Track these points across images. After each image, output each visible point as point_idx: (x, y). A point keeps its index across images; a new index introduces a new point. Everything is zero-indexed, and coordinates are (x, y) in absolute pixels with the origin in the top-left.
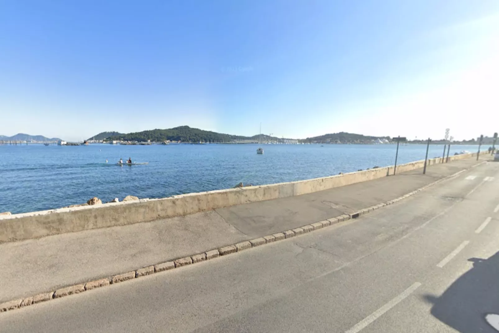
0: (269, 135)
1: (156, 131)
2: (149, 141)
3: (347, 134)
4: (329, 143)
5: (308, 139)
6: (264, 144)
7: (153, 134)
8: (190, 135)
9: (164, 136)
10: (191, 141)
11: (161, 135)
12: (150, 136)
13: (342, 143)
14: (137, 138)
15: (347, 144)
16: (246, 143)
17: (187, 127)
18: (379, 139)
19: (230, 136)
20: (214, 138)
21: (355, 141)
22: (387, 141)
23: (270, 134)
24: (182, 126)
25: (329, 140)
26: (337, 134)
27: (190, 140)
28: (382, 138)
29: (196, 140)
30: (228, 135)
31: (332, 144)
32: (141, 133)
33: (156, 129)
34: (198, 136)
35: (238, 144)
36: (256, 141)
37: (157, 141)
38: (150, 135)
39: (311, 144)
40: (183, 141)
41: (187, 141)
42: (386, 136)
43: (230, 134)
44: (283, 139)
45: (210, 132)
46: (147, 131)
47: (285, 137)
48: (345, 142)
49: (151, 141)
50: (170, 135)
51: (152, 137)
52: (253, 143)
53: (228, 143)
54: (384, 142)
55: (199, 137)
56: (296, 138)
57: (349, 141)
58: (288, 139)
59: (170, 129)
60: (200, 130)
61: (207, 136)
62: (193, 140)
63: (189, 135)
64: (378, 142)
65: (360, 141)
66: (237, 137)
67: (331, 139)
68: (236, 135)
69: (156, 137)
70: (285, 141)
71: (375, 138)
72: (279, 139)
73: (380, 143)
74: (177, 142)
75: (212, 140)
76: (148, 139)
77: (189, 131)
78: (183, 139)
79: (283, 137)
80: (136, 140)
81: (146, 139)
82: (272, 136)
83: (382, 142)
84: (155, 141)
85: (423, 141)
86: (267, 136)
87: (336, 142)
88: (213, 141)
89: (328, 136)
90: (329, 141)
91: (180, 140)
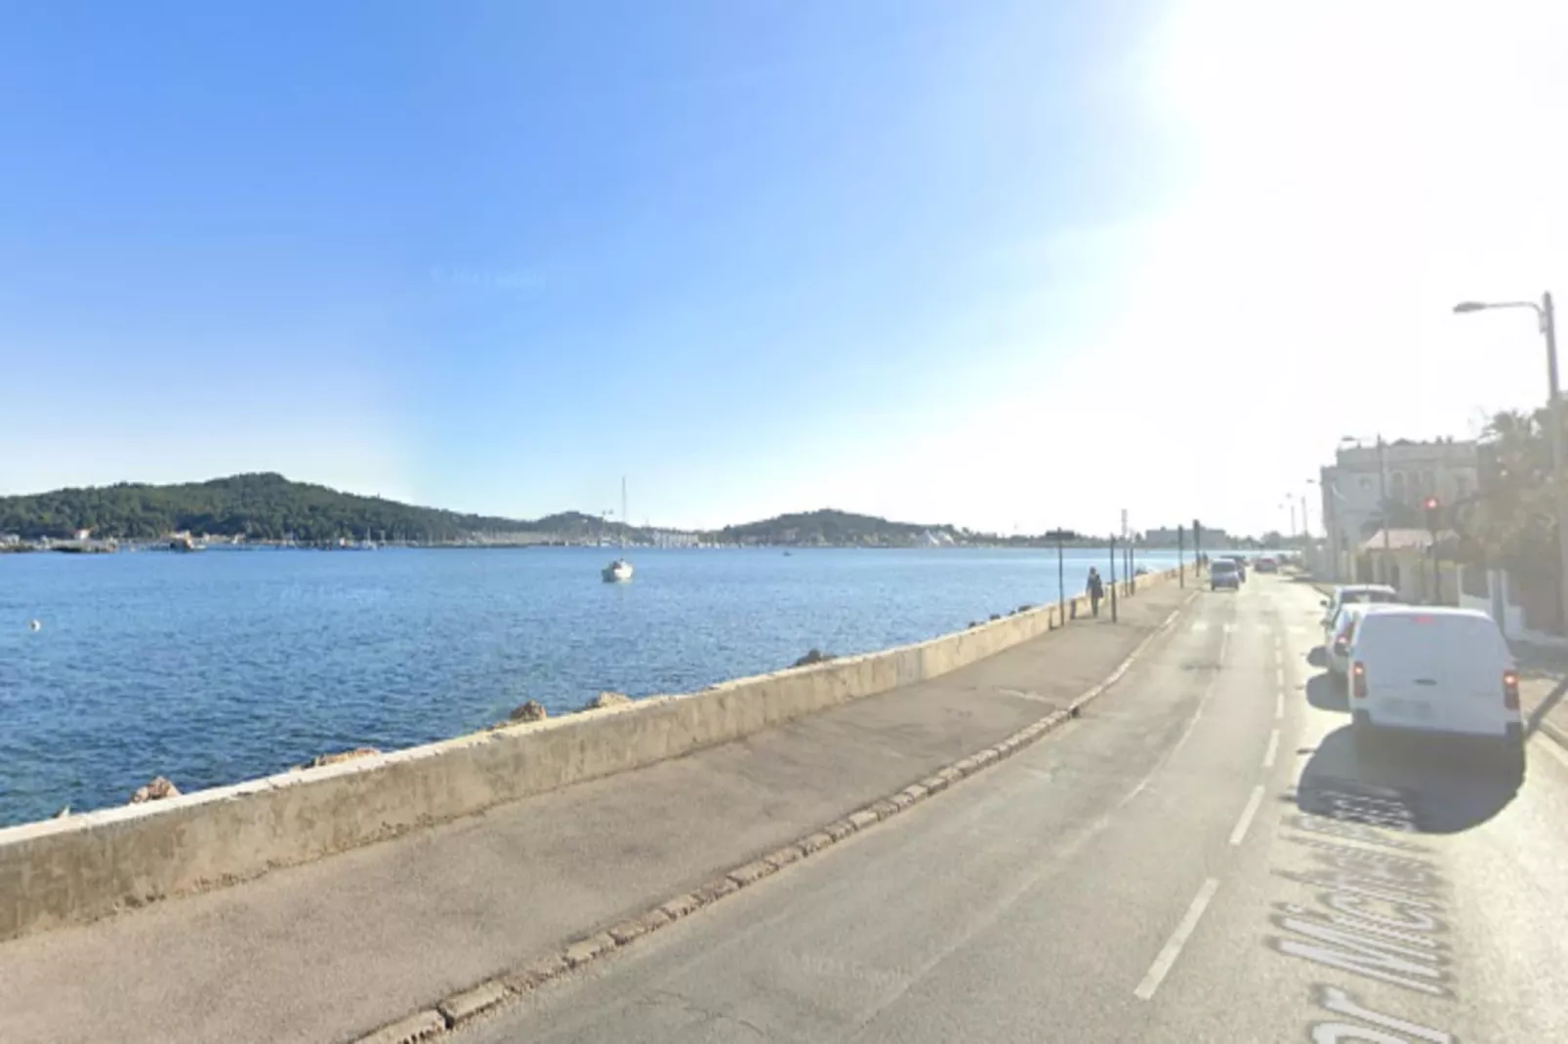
0: (597, 514)
1: (121, 492)
2: (84, 534)
3: (840, 514)
4: (794, 543)
5: (727, 529)
6: (587, 547)
7: (106, 502)
8: (290, 510)
9: (163, 512)
10: (291, 535)
11: (146, 508)
12: (91, 515)
13: (831, 544)
14: (19, 522)
15: (844, 546)
16: (524, 546)
17: (272, 480)
18: (928, 532)
19: (454, 518)
20: (393, 527)
21: (867, 538)
22: (948, 537)
23: (604, 513)
24: (254, 475)
25: (790, 535)
26: (814, 513)
27: (287, 530)
28: (936, 529)
29: (314, 531)
30: (446, 515)
31: (805, 547)
32: (41, 501)
33: (123, 485)
34: (324, 515)
35: (494, 546)
36: (554, 538)
37: (126, 536)
38: (89, 511)
39: (740, 547)
40: (256, 536)
41: (272, 535)
42: (943, 522)
43: (453, 509)
44: (650, 530)
45: (375, 500)
46: (77, 492)
47: (655, 523)
48: (839, 539)
49: (92, 536)
50: (197, 509)
51: (99, 518)
52: (546, 544)
53: (449, 542)
54: (941, 539)
55: (329, 519)
56: (691, 527)
57: (850, 538)
58: (663, 531)
59: (189, 486)
60: (332, 493)
61: (363, 518)
62: (302, 532)
63: (285, 512)
64: (927, 540)
65: (879, 539)
66: (484, 519)
67: (797, 530)
68: (481, 514)
69: (119, 519)
70: (657, 537)
71: (919, 530)
72: (635, 530)
73: (934, 545)
74: (224, 538)
75: (383, 533)
76: (80, 526)
77: (283, 493)
78: (254, 527)
79: (647, 521)
80: (10, 532)
81: (69, 526)
82: (610, 519)
83: (936, 541)
84: (116, 536)
85: (1032, 538)
86: (590, 518)
87: (815, 540)
88: (389, 537)
89: (787, 522)
90: (794, 537)
91: (242, 530)
